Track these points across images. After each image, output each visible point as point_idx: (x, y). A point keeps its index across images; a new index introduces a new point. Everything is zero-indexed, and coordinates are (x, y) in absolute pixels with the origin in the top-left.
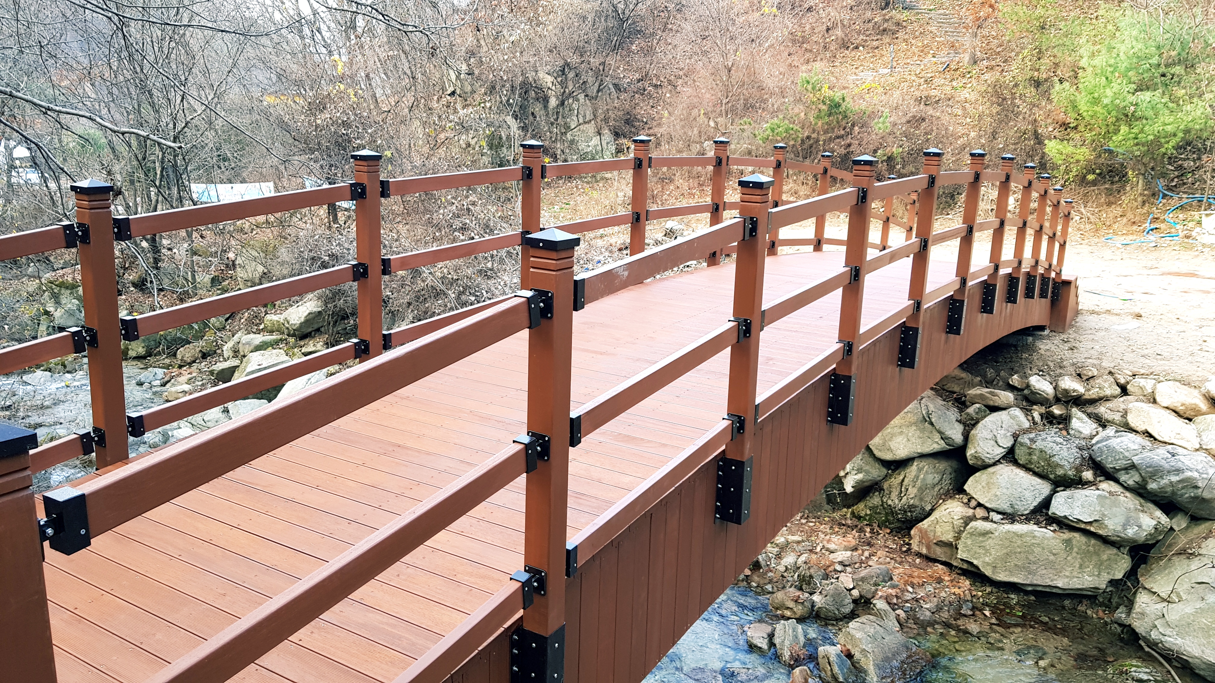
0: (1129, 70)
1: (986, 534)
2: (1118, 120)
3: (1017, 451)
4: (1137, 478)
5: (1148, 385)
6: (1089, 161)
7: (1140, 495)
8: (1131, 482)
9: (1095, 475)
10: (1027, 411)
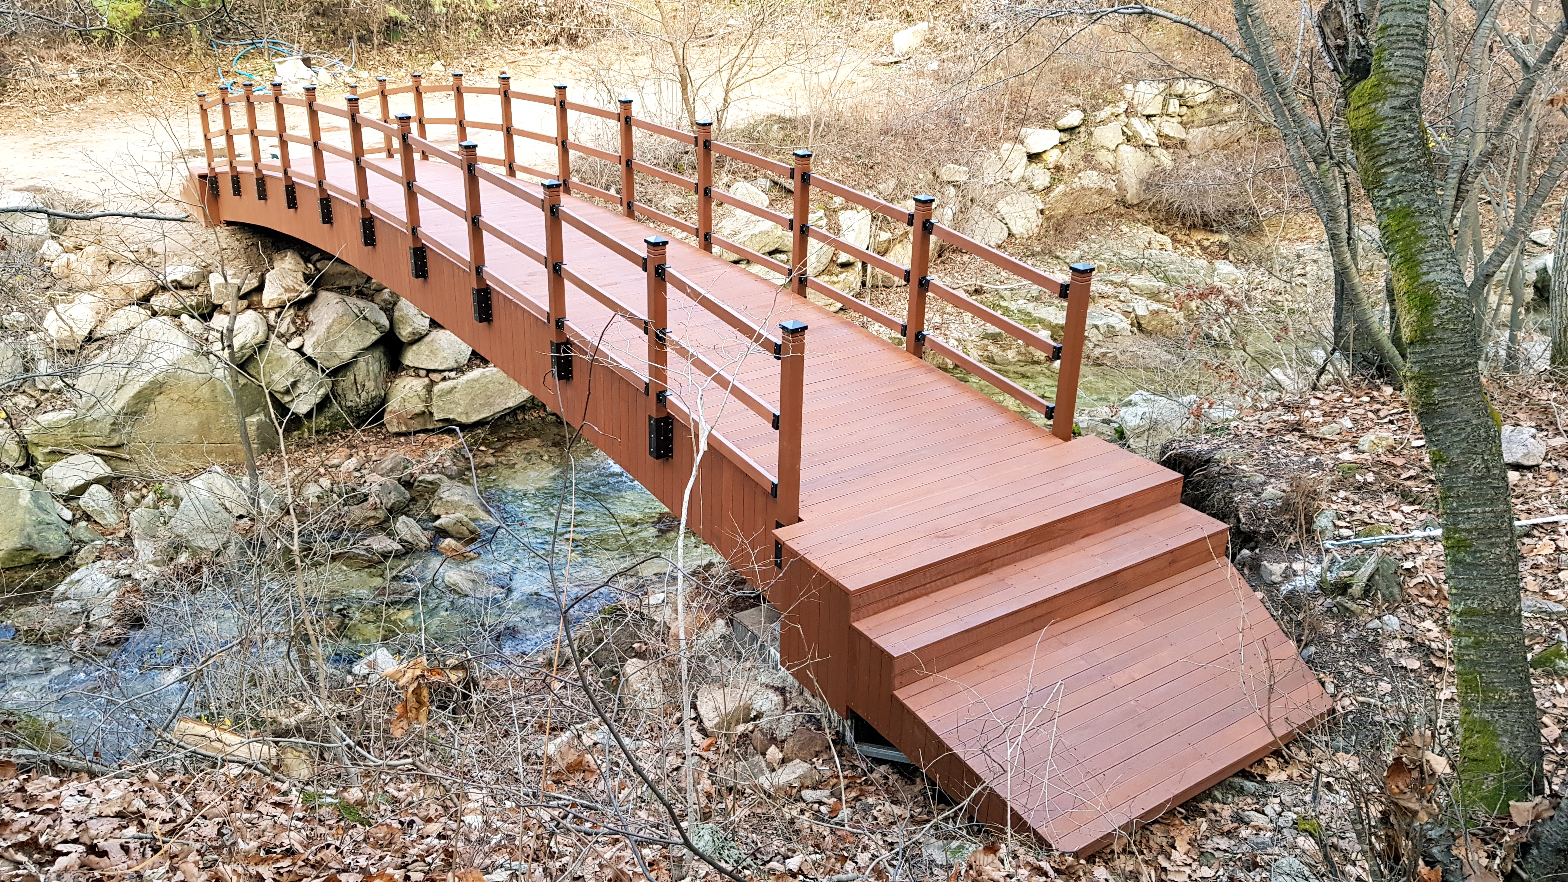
1: (450, 391)
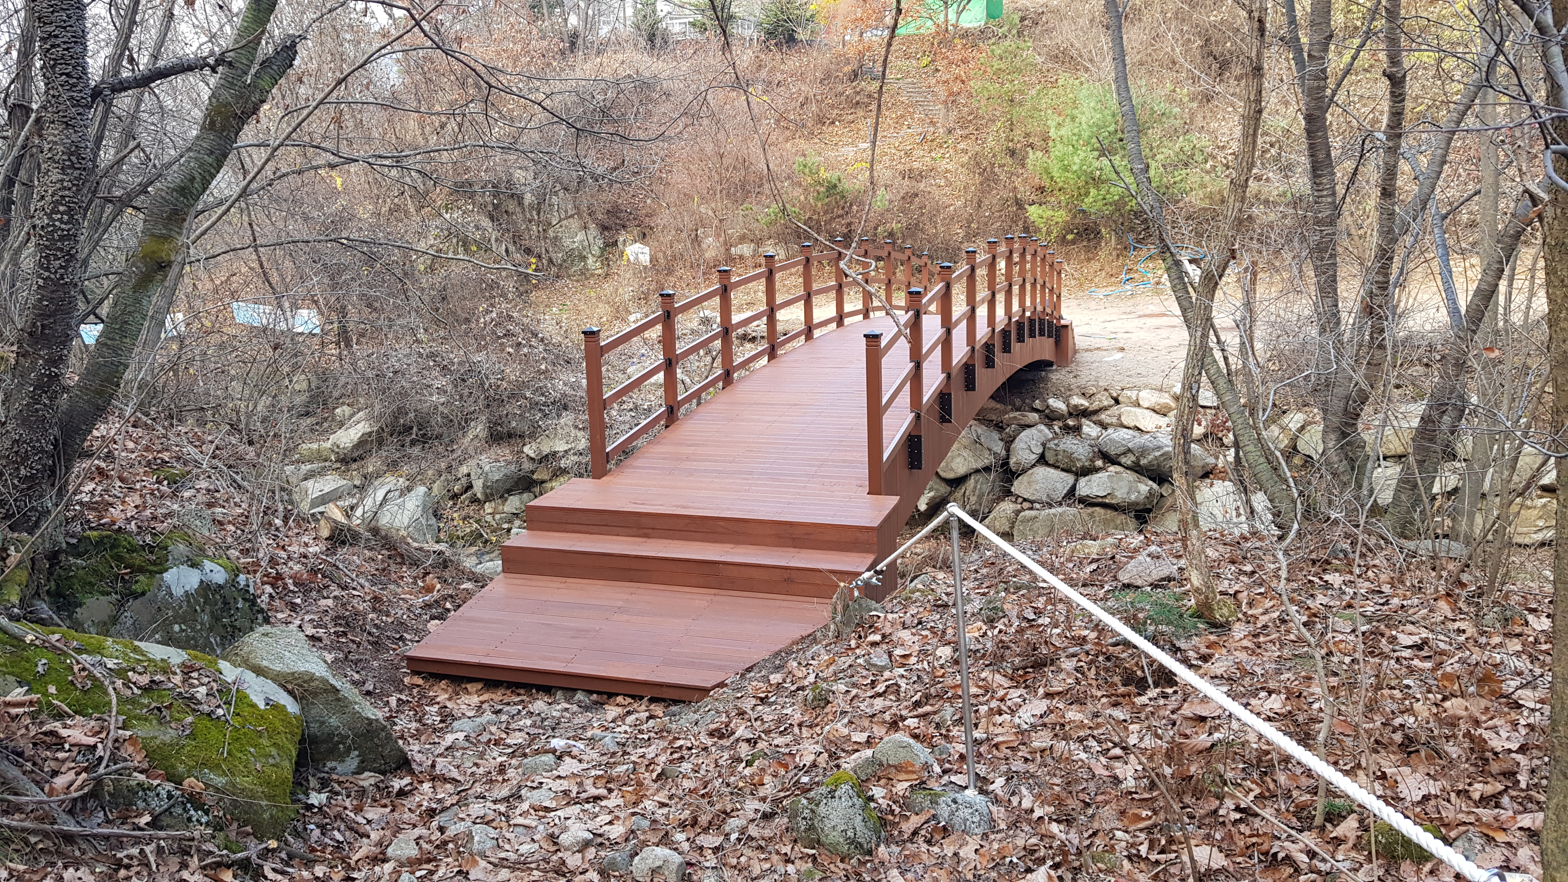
0: (1090, 137)
2: (1087, 183)
3: (1047, 454)
4: (1133, 458)
5: (1133, 394)
6: (1067, 222)
7: (1136, 472)
8: (1129, 463)
9: (1104, 463)
10: (1050, 426)
